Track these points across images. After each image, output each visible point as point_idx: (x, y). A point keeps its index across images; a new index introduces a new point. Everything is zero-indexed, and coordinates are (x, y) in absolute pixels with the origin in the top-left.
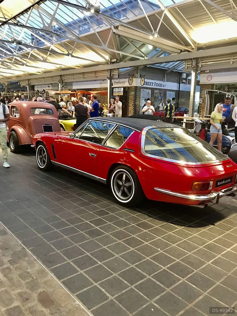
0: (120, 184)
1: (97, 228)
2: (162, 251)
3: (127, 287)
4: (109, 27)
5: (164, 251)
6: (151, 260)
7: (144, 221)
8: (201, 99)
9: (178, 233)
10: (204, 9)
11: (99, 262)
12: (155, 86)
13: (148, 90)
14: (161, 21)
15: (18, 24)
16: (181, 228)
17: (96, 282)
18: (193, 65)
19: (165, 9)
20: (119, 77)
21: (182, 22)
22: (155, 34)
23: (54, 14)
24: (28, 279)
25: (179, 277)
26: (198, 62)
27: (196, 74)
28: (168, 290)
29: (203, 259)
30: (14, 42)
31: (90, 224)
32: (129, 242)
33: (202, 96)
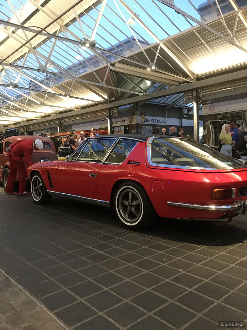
0: (126, 204)
1: (102, 252)
2: (184, 272)
3: (144, 314)
4: (105, 65)
5: (187, 272)
6: (171, 282)
7: (158, 243)
8: (205, 130)
9: (200, 252)
10: (200, 39)
11: (104, 288)
12: (156, 122)
13: (149, 127)
14: (157, 54)
15: (13, 65)
16: (203, 248)
17: (101, 311)
18: (194, 95)
19: (160, 42)
20: (118, 115)
21: (178, 54)
22: (152, 66)
23: (49, 56)
24: (9, 313)
25: (211, 299)
26: (199, 92)
27: (197, 104)
28: (200, 315)
29: (238, 277)
30: (10, 85)
31: (93, 249)
32: (141, 265)
33: (206, 127)
